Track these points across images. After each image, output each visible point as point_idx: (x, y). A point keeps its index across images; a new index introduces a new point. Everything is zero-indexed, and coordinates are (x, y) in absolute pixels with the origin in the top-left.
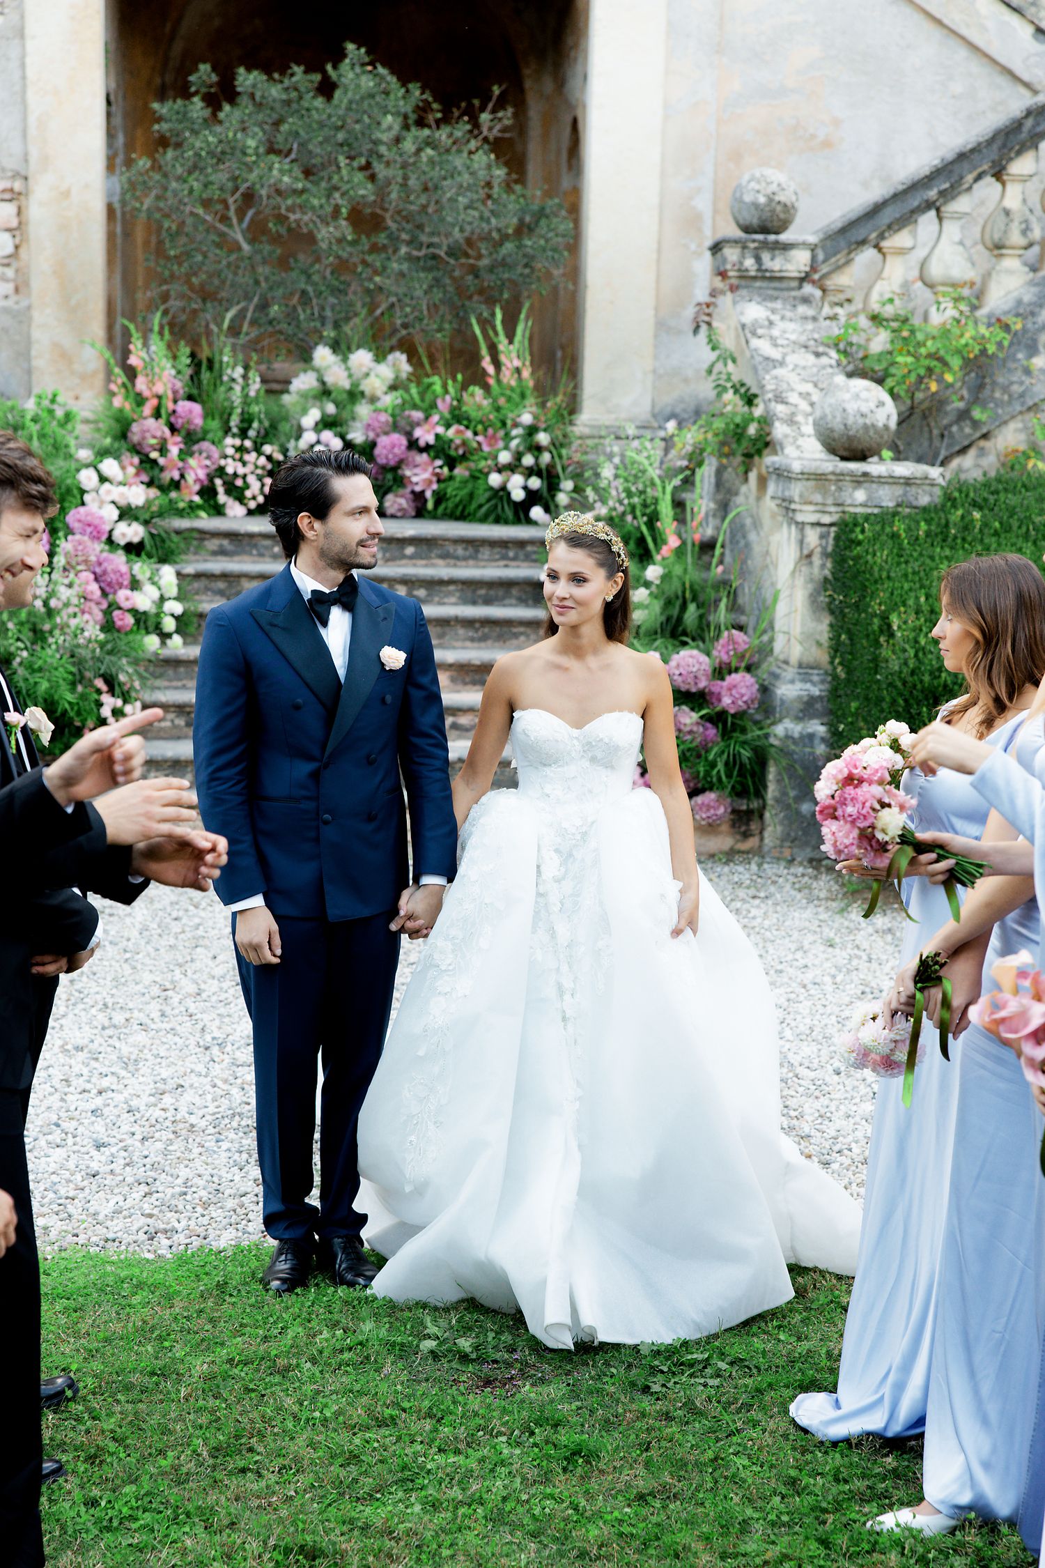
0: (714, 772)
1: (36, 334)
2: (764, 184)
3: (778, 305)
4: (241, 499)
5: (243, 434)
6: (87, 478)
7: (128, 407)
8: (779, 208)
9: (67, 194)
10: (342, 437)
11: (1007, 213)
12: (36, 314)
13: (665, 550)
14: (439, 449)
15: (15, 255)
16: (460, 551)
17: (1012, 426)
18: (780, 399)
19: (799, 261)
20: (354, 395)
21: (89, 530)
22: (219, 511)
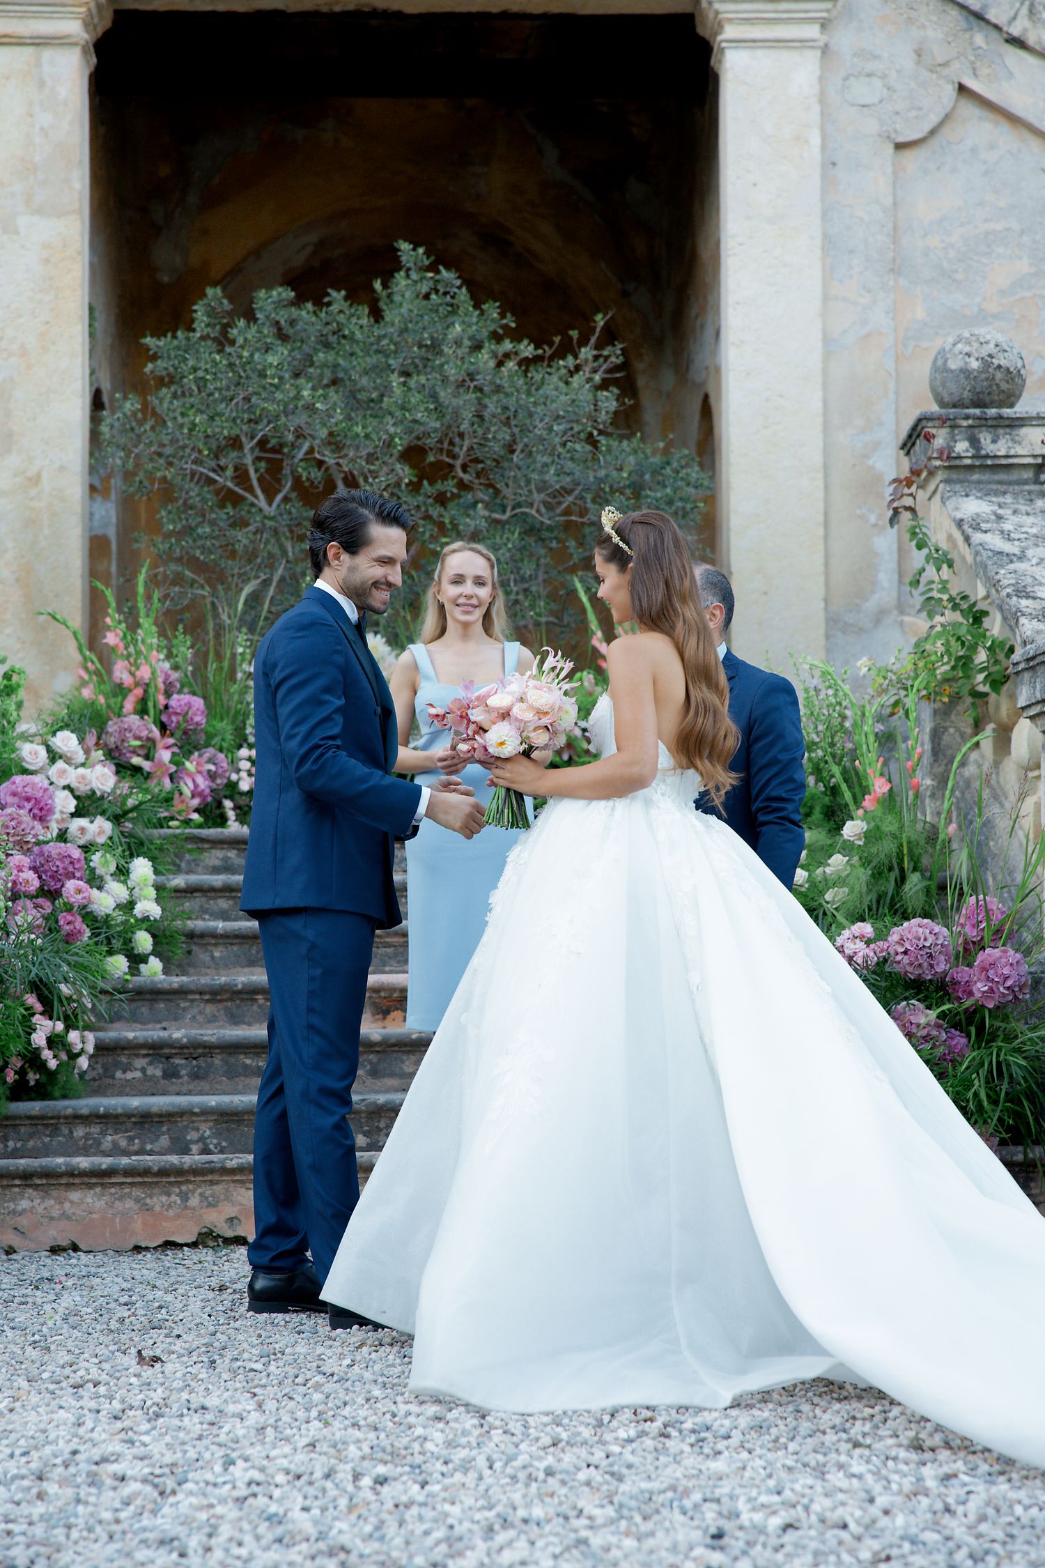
0: (970, 1094)
2: (976, 345)
3: (1009, 499)
6: (32, 754)
7: (102, 700)
8: (999, 375)
13: (868, 802)
18: (1022, 592)
19: (1033, 441)
21: (28, 806)
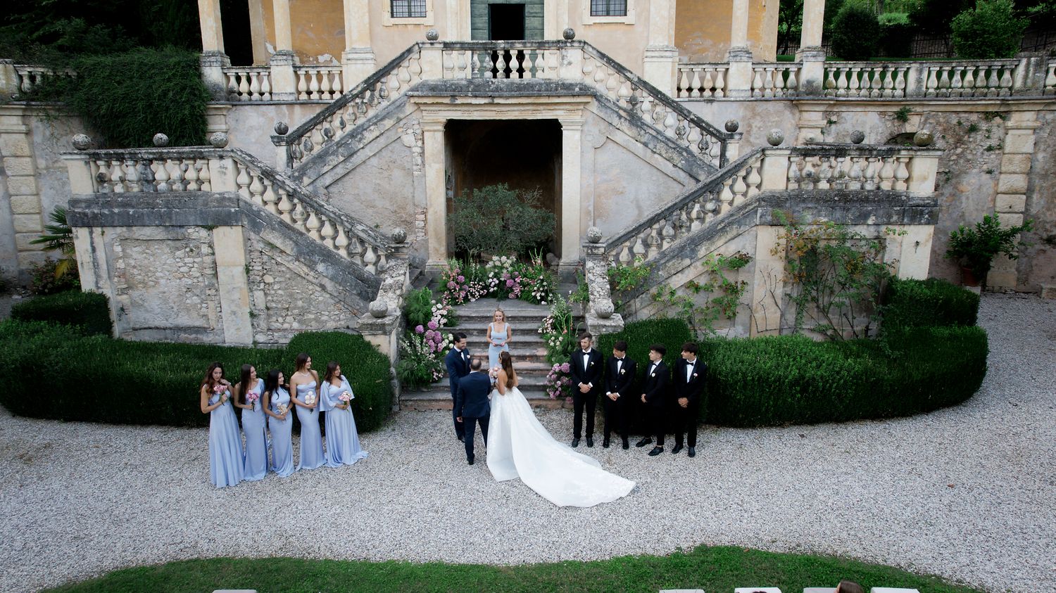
1: (430, 245)
2: (594, 231)
4: (474, 297)
5: (475, 280)
6: (434, 309)
8: (597, 237)
9: (436, 212)
10: (498, 279)
11: (652, 237)
12: (429, 240)
14: (521, 283)
15: (425, 226)
16: (522, 319)
17: (655, 287)
19: (602, 250)
20: (502, 268)
22: (469, 300)
